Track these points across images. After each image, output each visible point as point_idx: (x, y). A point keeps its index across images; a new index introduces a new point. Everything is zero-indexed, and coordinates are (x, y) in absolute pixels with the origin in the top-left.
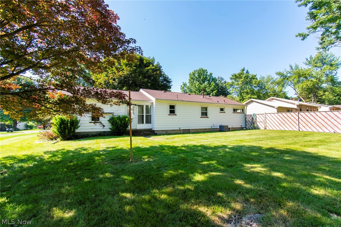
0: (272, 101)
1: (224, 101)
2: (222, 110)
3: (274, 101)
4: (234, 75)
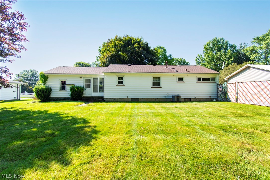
1: (186, 70)
4: (256, 38)
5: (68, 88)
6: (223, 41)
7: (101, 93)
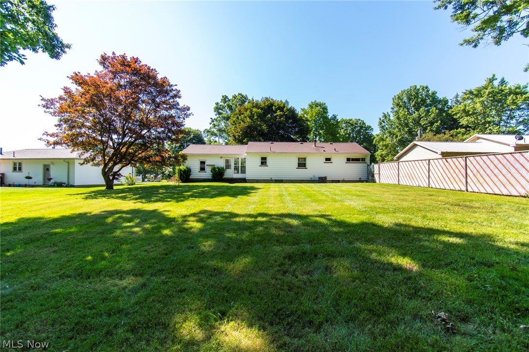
0: (478, 141)
1: (335, 149)
2: (328, 160)
3: (481, 140)
4: (468, 92)
5: (208, 169)
6: (428, 91)
7: (242, 174)
